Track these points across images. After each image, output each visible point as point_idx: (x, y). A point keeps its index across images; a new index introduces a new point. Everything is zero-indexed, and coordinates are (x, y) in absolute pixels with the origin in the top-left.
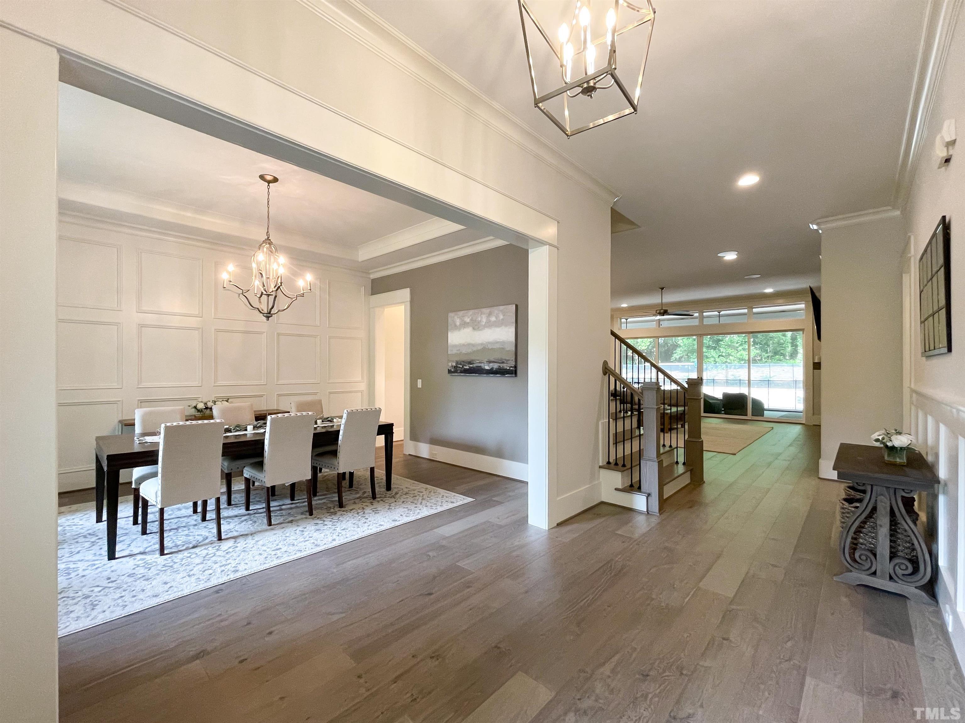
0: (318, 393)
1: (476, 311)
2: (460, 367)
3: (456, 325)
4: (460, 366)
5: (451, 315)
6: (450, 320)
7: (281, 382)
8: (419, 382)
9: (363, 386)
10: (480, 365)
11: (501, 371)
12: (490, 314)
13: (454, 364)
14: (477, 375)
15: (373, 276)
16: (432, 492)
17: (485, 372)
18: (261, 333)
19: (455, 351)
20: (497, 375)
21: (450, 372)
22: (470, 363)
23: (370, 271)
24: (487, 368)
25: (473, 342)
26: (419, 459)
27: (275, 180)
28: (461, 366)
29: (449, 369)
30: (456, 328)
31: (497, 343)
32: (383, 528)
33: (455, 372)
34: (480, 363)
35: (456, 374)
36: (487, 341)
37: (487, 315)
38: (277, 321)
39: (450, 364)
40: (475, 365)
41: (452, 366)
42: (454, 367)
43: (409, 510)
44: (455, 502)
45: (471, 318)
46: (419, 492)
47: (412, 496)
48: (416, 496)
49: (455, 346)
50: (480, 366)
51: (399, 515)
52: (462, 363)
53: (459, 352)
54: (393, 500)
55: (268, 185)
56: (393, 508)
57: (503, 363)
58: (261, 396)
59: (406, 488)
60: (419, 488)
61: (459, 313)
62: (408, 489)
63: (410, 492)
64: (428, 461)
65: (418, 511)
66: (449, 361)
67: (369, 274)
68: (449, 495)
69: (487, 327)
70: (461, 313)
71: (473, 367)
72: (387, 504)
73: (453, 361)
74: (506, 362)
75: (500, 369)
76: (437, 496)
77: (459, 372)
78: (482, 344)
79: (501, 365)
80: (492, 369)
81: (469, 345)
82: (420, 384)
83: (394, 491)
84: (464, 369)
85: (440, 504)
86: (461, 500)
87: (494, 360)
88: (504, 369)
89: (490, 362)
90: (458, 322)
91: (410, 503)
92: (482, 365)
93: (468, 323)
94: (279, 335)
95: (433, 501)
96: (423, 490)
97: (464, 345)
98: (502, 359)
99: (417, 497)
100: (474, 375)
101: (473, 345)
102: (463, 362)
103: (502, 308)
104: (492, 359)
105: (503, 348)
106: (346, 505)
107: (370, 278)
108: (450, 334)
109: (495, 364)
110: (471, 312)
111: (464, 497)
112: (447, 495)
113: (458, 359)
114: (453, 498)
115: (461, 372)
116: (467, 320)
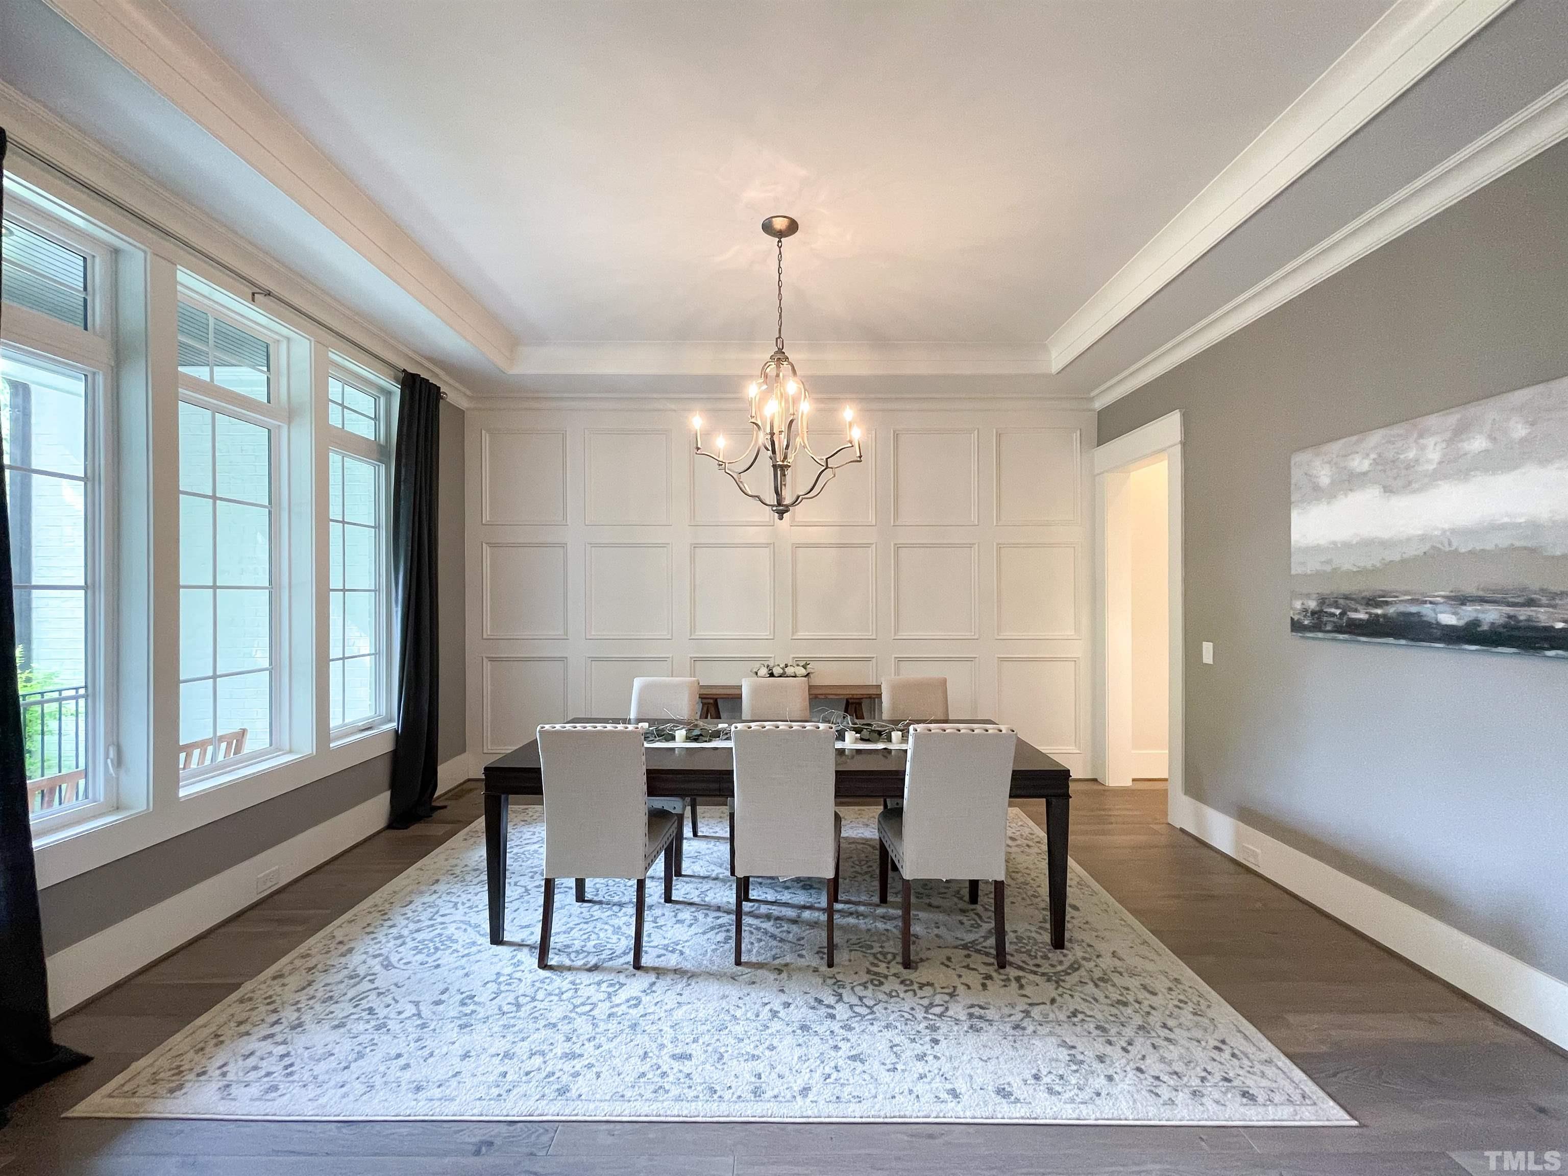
0: (975, 658)
1: (1397, 430)
2: (1333, 615)
3: (1316, 488)
4: (1333, 610)
5: (1298, 458)
6: (1297, 475)
7: (903, 634)
8: (1208, 649)
9: (1079, 649)
10: (1414, 609)
11: (1516, 633)
12: (1461, 431)
13: (1312, 605)
14: (1403, 642)
15: (1099, 405)
16: (1190, 1007)
17: (1438, 633)
18: (867, 546)
19: (1313, 565)
20: (1500, 649)
21: (1297, 626)
22: (1371, 602)
23: (1092, 394)
24: (1448, 619)
25: (1385, 535)
26: (1205, 851)
27: (793, 227)
28: (1338, 612)
29: (1296, 618)
30: (1318, 493)
31: (1503, 527)
32: (953, 1111)
33: (1317, 627)
34: (1413, 601)
35: (1320, 635)
36: (1446, 526)
37: (1448, 435)
38: (894, 521)
39: (1298, 605)
40: (1391, 610)
41: (1306, 610)
42: (1313, 613)
43: (1073, 1060)
44: (1260, 1100)
45: (1373, 456)
46: (1144, 987)
47: (1115, 996)
48: (1125, 1004)
49: (1317, 549)
50: (1418, 614)
51: (1028, 1075)
52: (1341, 601)
53: (1328, 568)
54: (1050, 990)
55: (780, 241)
56: (1030, 1029)
57: (1530, 603)
58: (868, 660)
59: (1114, 954)
60: (1150, 967)
61: (1326, 448)
62: (1118, 963)
63: (1116, 978)
64: (1232, 867)
65: (1100, 1082)
66: (1295, 595)
67: (1092, 399)
68: (1251, 1050)
69: (1445, 477)
70: (1336, 447)
71: (1384, 616)
72: (1022, 1005)
73: (1308, 596)
74: (1544, 600)
75: (1514, 628)
76: (1198, 1034)
77: (1329, 628)
78: (1423, 538)
79: (1523, 614)
80: (1475, 623)
81: (1367, 544)
82: (1208, 652)
83: (1075, 952)
84: (1350, 619)
85: (1195, 1082)
86: (1290, 1101)
87: (1481, 593)
88: (1536, 629)
89: (1463, 600)
90: (1324, 477)
91: (1092, 1026)
92: (1427, 611)
93: (1365, 474)
94: (898, 547)
95: (1173, 1052)
96: (1161, 984)
97: (1347, 546)
98: (1524, 589)
99: (1129, 1011)
100: (1391, 640)
101: (1385, 544)
102: (1346, 597)
103: (1520, 396)
104: (1470, 589)
105: (1532, 550)
106: (922, 960)
107: (1094, 410)
108: (1295, 515)
109: (1487, 607)
110: (1376, 438)
111: (1310, 1087)
112: (1236, 1042)
113: (1326, 589)
114: (1258, 1067)
115: (1339, 629)
116: (1360, 464)
